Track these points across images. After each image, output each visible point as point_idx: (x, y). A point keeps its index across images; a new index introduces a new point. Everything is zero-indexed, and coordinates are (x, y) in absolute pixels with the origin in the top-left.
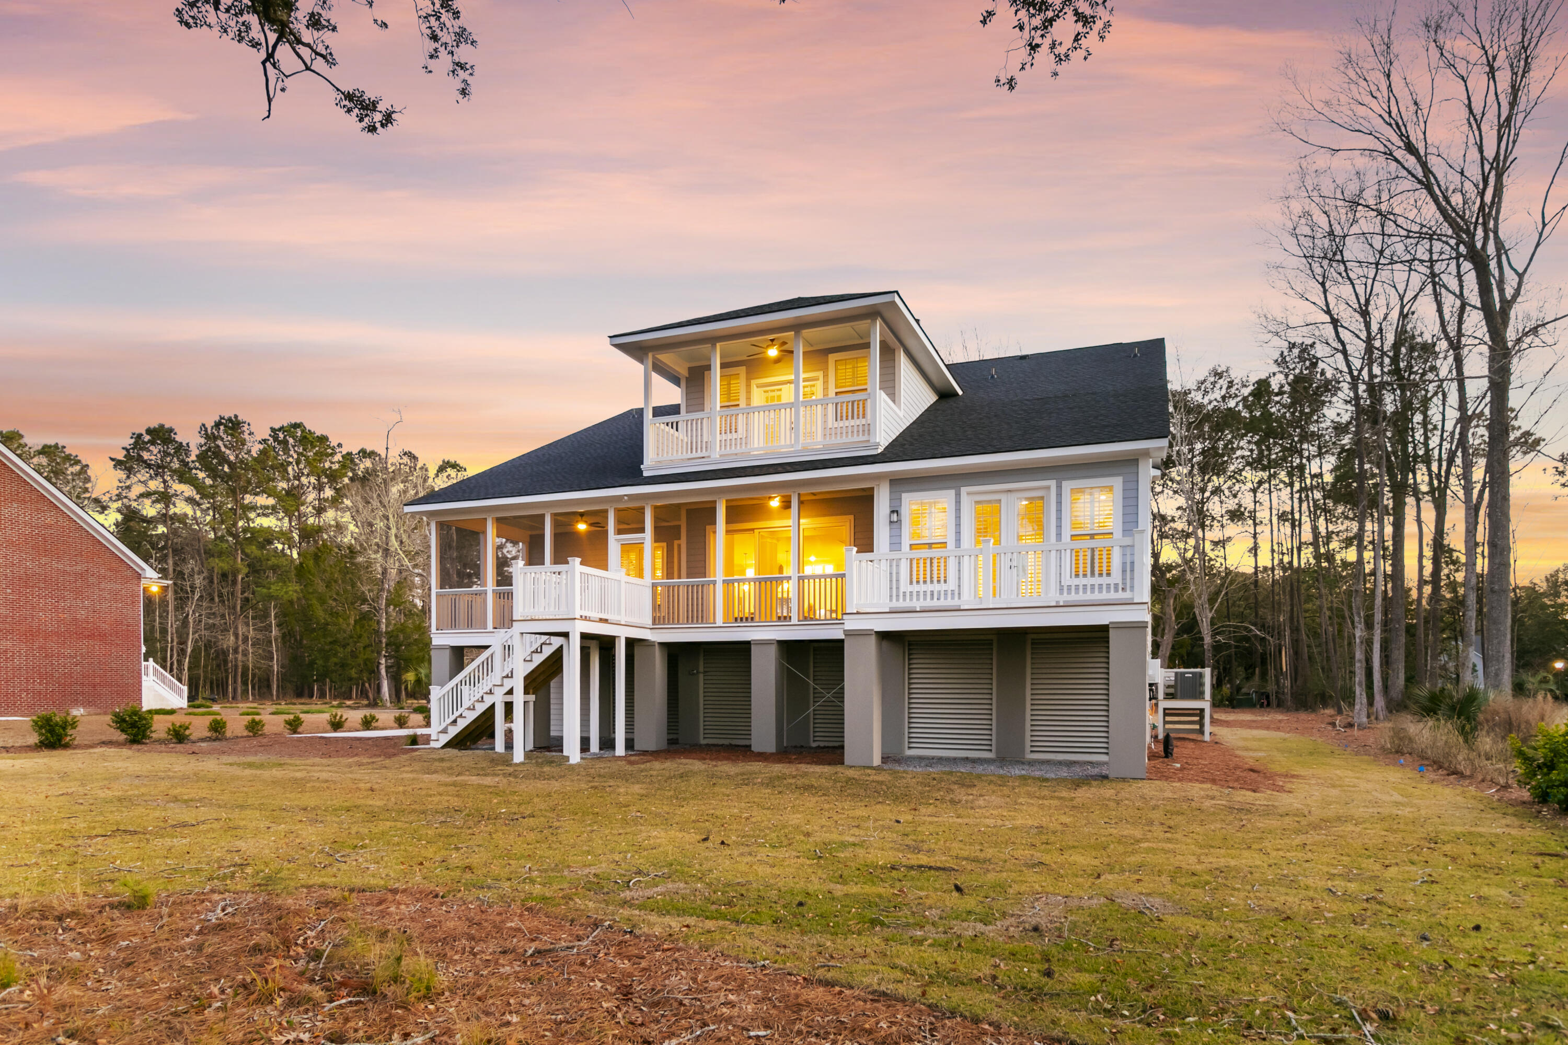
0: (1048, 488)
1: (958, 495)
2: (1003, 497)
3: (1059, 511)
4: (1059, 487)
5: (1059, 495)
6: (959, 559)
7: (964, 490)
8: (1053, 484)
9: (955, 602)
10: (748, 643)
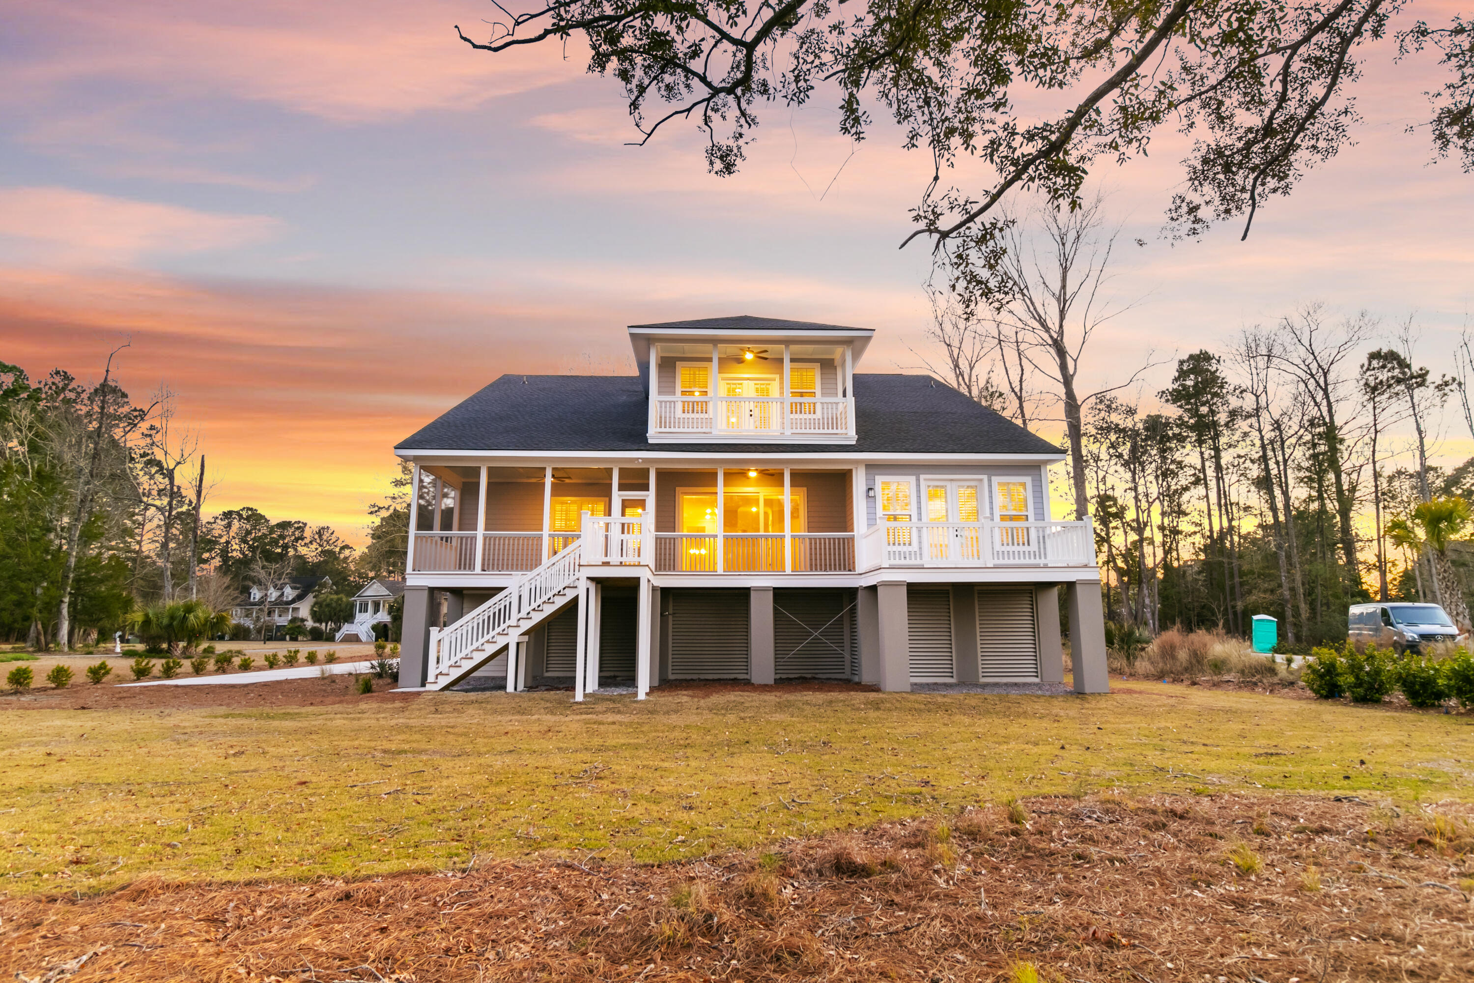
0: (981, 480)
1: (918, 480)
2: (948, 484)
3: (991, 497)
4: (990, 481)
5: (990, 486)
6: (919, 530)
7: (922, 477)
8: (985, 477)
9: (918, 562)
10: (748, 589)
